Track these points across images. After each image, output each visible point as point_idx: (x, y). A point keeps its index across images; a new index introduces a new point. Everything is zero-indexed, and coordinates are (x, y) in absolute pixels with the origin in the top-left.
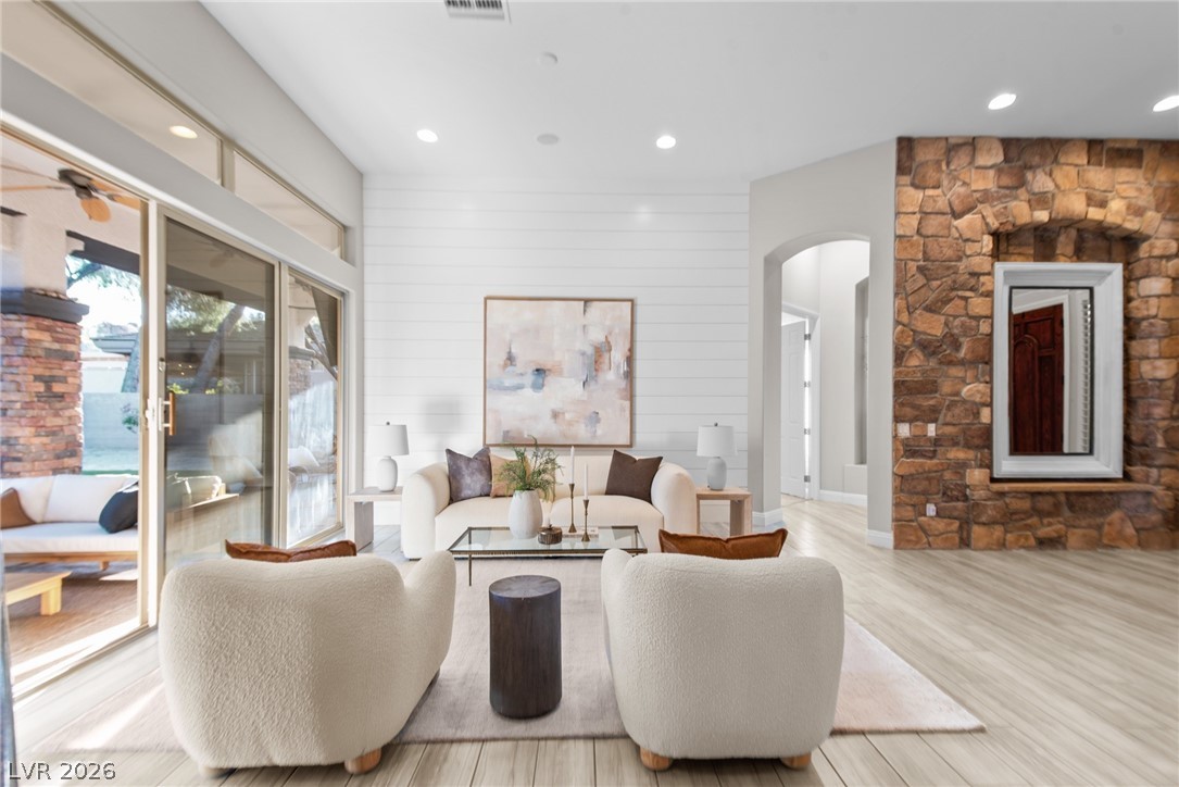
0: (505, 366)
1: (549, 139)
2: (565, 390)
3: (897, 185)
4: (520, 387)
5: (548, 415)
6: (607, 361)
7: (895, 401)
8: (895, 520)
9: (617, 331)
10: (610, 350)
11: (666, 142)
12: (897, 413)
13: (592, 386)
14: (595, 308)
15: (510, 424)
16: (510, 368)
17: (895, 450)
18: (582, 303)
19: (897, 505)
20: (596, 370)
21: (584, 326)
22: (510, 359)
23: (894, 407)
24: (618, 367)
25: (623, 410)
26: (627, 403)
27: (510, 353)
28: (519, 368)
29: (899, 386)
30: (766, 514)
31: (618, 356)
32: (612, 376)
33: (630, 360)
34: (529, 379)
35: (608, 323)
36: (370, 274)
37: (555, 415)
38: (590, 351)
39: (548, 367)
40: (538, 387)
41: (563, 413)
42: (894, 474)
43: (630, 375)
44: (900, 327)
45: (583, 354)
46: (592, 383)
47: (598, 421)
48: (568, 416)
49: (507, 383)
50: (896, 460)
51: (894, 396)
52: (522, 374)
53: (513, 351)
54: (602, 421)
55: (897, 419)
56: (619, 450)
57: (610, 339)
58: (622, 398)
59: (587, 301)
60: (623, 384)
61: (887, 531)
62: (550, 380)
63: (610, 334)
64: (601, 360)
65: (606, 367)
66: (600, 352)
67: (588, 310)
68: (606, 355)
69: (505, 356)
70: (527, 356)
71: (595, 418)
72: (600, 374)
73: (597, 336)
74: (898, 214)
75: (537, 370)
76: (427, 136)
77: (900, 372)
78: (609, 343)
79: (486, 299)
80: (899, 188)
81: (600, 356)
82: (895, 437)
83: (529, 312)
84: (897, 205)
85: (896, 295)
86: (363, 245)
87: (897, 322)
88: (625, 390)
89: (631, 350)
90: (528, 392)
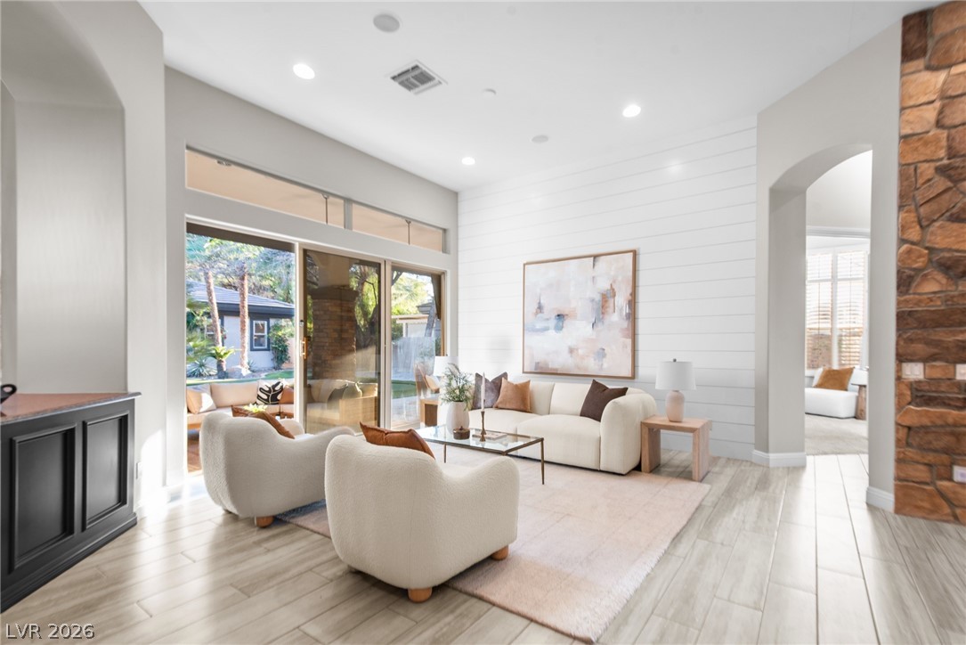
0: (537, 313)
1: (541, 139)
2: (579, 330)
3: (902, 75)
4: (546, 329)
5: (567, 350)
6: (612, 305)
7: (899, 336)
8: (898, 478)
9: (620, 278)
10: (614, 296)
11: (632, 111)
12: (900, 351)
13: (600, 326)
14: (602, 261)
15: (540, 357)
16: (540, 315)
17: (899, 395)
18: (592, 258)
19: (900, 461)
20: (603, 313)
21: (593, 278)
22: (540, 308)
23: (897, 344)
24: (621, 310)
25: (625, 346)
26: (629, 341)
27: (539, 303)
28: (546, 314)
29: (902, 318)
30: (772, 456)
31: (621, 300)
32: (617, 317)
33: (633, 303)
34: (553, 322)
35: (612, 273)
36: (462, 257)
37: (571, 351)
38: (598, 298)
39: (566, 313)
40: (559, 328)
41: (577, 349)
42: (897, 424)
43: (632, 317)
44: (905, 246)
45: (593, 300)
46: (600, 324)
47: (604, 356)
48: (580, 352)
49: (538, 326)
50: (900, 407)
51: (898, 329)
52: (548, 319)
53: (542, 302)
54: (608, 356)
55: (902, 358)
56: (598, 380)
57: (614, 287)
58: (626, 337)
59: (595, 257)
60: (625, 324)
61: (887, 491)
62: (567, 322)
63: (614, 281)
64: (607, 305)
65: (610, 310)
66: (606, 299)
67: (596, 264)
68: (611, 301)
69: (536, 306)
70: (551, 306)
71: (602, 353)
72: (607, 317)
73: (604, 285)
74: (903, 109)
75: (558, 315)
76: (468, 161)
77: (907, 301)
78: (613, 290)
79: (524, 265)
80: (904, 78)
81: (606, 301)
82: (899, 379)
83: (552, 271)
84: (902, 99)
85: (901, 207)
86: (457, 239)
87: (902, 241)
88: (627, 329)
89: (634, 294)
90: (552, 332)
